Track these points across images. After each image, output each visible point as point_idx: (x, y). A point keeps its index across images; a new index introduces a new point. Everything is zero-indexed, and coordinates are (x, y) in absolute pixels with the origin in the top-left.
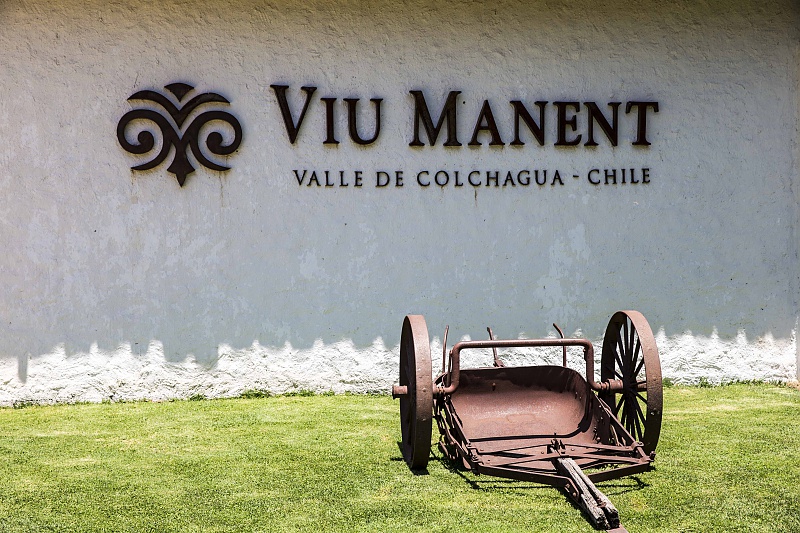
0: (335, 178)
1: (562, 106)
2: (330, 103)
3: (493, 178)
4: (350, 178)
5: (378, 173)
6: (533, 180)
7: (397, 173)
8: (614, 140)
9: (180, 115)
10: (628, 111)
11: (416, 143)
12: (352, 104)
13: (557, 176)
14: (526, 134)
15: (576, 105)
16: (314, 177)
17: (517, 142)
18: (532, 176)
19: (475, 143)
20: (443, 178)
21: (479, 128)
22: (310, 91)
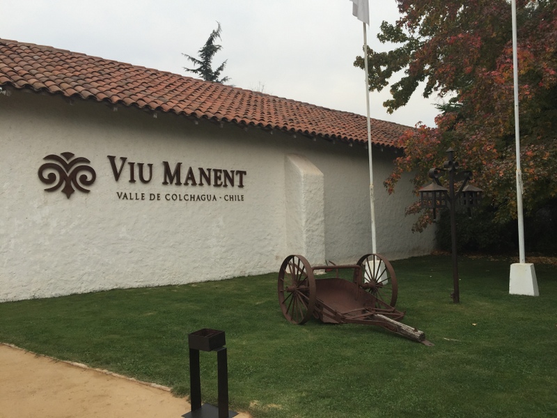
0: (133, 196)
1: (216, 171)
2: (132, 165)
3: (192, 197)
4: (139, 196)
5: (151, 195)
6: (206, 199)
7: (158, 195)
8: (233, 185)
9: (68, 167)
10: (237, 174)
11: (165, 183)
12: (141, 166)
13: (214, 197)
14: (204, 181)
15: (220, 171)
16: (125, 196)
17: (201, 184)
18: (206, 197)
19: (186, 184)
20: (175, 197)
21: (188, 178)
22: (124, 159)
